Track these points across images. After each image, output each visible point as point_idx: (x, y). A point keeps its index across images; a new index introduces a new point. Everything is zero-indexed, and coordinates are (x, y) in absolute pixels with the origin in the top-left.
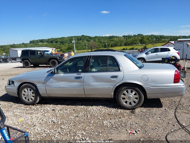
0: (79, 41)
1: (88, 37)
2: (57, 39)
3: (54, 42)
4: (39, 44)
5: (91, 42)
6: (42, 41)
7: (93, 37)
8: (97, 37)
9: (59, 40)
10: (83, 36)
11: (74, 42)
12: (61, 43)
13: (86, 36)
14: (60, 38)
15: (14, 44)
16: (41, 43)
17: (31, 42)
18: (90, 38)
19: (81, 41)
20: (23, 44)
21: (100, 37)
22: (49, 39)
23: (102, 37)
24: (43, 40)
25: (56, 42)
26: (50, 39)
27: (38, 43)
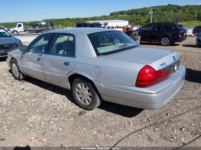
0: (163, 12)
1: (176, 6)
2: (137, 10)
3: (134, 14)
4: (118, 17)
5: (179, 12)
6: (122, 13)
7: (183, 6)
8: (188, 6)
9: (140, 11)
10: (169, 5)
11: (151, 13)
12: (141, 14)
13: (173, 6)
14: (141, 9)
15: (96, 17)
16: (120, 16)
17: (111, 14)
18: (178, 7)
19: (166, 12)
20: (104, 16)
21: (193, 6)
22: (129, 11)
23: (196, 6)
24: (123, 11)
25: (136, 14)
26: (131, 10)
27: (118, 15)
